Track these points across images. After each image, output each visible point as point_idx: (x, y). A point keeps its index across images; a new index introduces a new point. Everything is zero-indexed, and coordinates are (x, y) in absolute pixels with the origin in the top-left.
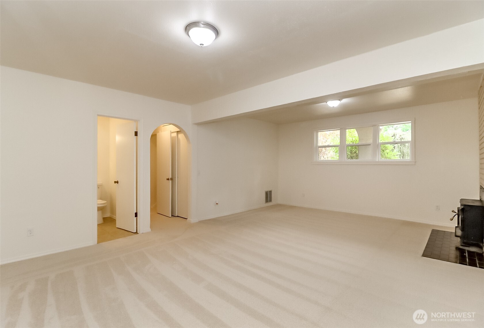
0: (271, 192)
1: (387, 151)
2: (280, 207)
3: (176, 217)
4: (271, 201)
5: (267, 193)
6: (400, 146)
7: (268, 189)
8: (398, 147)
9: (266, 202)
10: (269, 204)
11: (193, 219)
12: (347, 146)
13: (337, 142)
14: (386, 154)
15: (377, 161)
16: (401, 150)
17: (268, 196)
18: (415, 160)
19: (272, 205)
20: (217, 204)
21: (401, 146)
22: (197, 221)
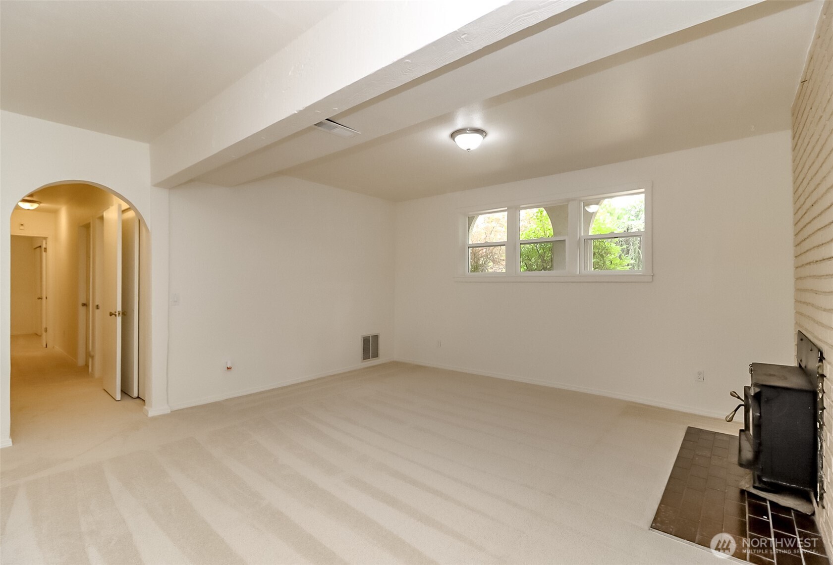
0: (376, 337)
1: (611, 257)
2: (397, 367)
3: (136, 399)
4: (376, 355)
5: (366, 341)
6: (637, 249)
7: (370, 333)
8: (635, 251)
9: (364, 359)
10: (372, 362)
11: (157, 406)
12: (520, 244)
13: (501, 236)
14: (608, 263)
15: (578, 273)
16: (640, 257)
17: (370, 346)
18: (652, 273)
19: (380, 365)
20: (228, 368)
21: (639, 249)
22: (169, 411)
